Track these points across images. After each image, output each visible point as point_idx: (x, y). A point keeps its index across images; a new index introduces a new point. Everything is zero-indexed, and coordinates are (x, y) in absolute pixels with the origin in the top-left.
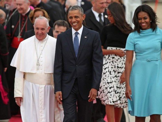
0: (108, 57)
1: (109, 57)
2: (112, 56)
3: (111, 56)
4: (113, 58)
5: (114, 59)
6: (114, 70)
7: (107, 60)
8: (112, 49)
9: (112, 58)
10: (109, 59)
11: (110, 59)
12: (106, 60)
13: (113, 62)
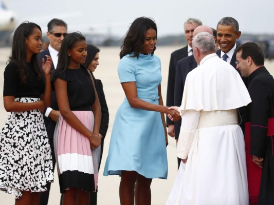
0: (26, 115)
1: (30, 115)
2: (34, 113)
3: (32, 113)
4: (36, 115)
5: (36, 118)
6: (38, 136)
7: (26, 119)
8: (32, 100)
9: (34, 116)
10: (29, 117)
11: (31, 118)
12: (24, 120)
13: (35, 122)
